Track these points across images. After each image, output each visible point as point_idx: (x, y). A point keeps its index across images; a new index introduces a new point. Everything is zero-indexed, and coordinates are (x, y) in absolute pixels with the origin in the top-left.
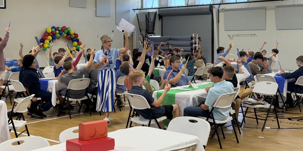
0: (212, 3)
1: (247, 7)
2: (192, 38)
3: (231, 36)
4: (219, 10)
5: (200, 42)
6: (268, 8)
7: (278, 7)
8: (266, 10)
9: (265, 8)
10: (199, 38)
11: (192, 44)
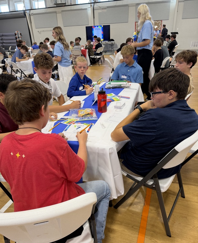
0: (24, 9)
1: (46, 12)
2: (16, 35)
3: (40, 32)
4: (30, 14)
5: (22, 37)
6: (57, 12)
7: (63, 11)
8: (56, 13)
9: (56, 12)
10: (21, 34)
11: (16, 38)
